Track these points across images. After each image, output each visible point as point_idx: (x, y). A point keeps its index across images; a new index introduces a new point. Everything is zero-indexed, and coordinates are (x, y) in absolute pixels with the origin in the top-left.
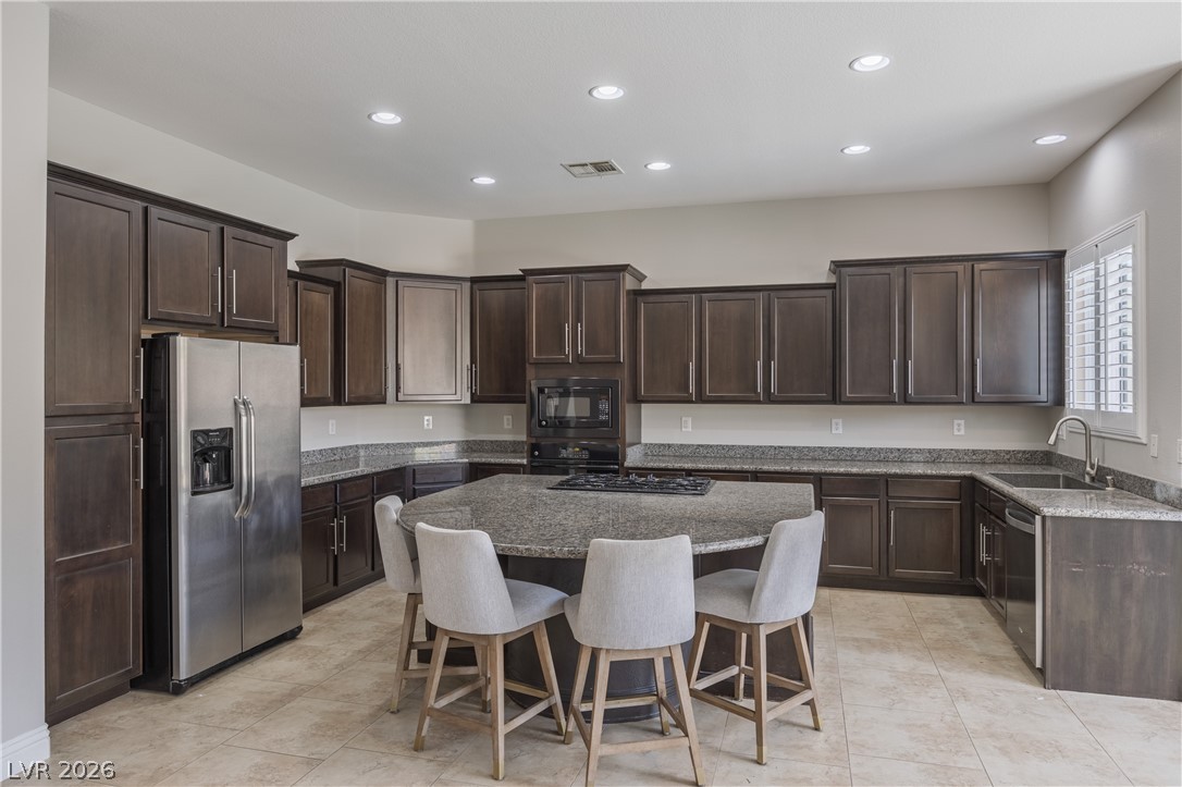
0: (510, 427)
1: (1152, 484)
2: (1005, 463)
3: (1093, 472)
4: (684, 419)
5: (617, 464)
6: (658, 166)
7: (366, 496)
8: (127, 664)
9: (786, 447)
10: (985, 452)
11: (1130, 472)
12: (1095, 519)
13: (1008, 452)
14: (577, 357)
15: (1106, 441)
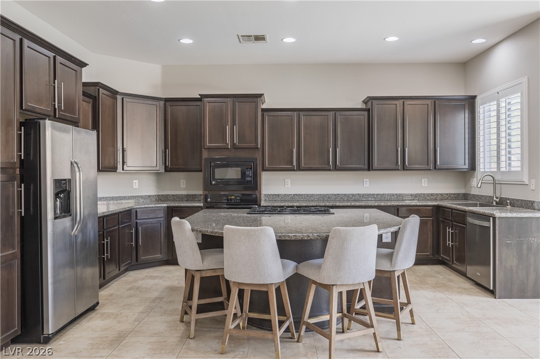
0: (185, 186)
1: (533, 202)
2: (446, 200)
3: (498, 200)
4: (286, 180)
5: (257, 205)
6: (289, 40)
7: (115, 226)
8: (14, 327)
9: (341, 194)
10: (437, 194)
11: (518, 198)
12: (518, 218)
13: (447, 194)
14: (233, 145)
15: (502, 185)
